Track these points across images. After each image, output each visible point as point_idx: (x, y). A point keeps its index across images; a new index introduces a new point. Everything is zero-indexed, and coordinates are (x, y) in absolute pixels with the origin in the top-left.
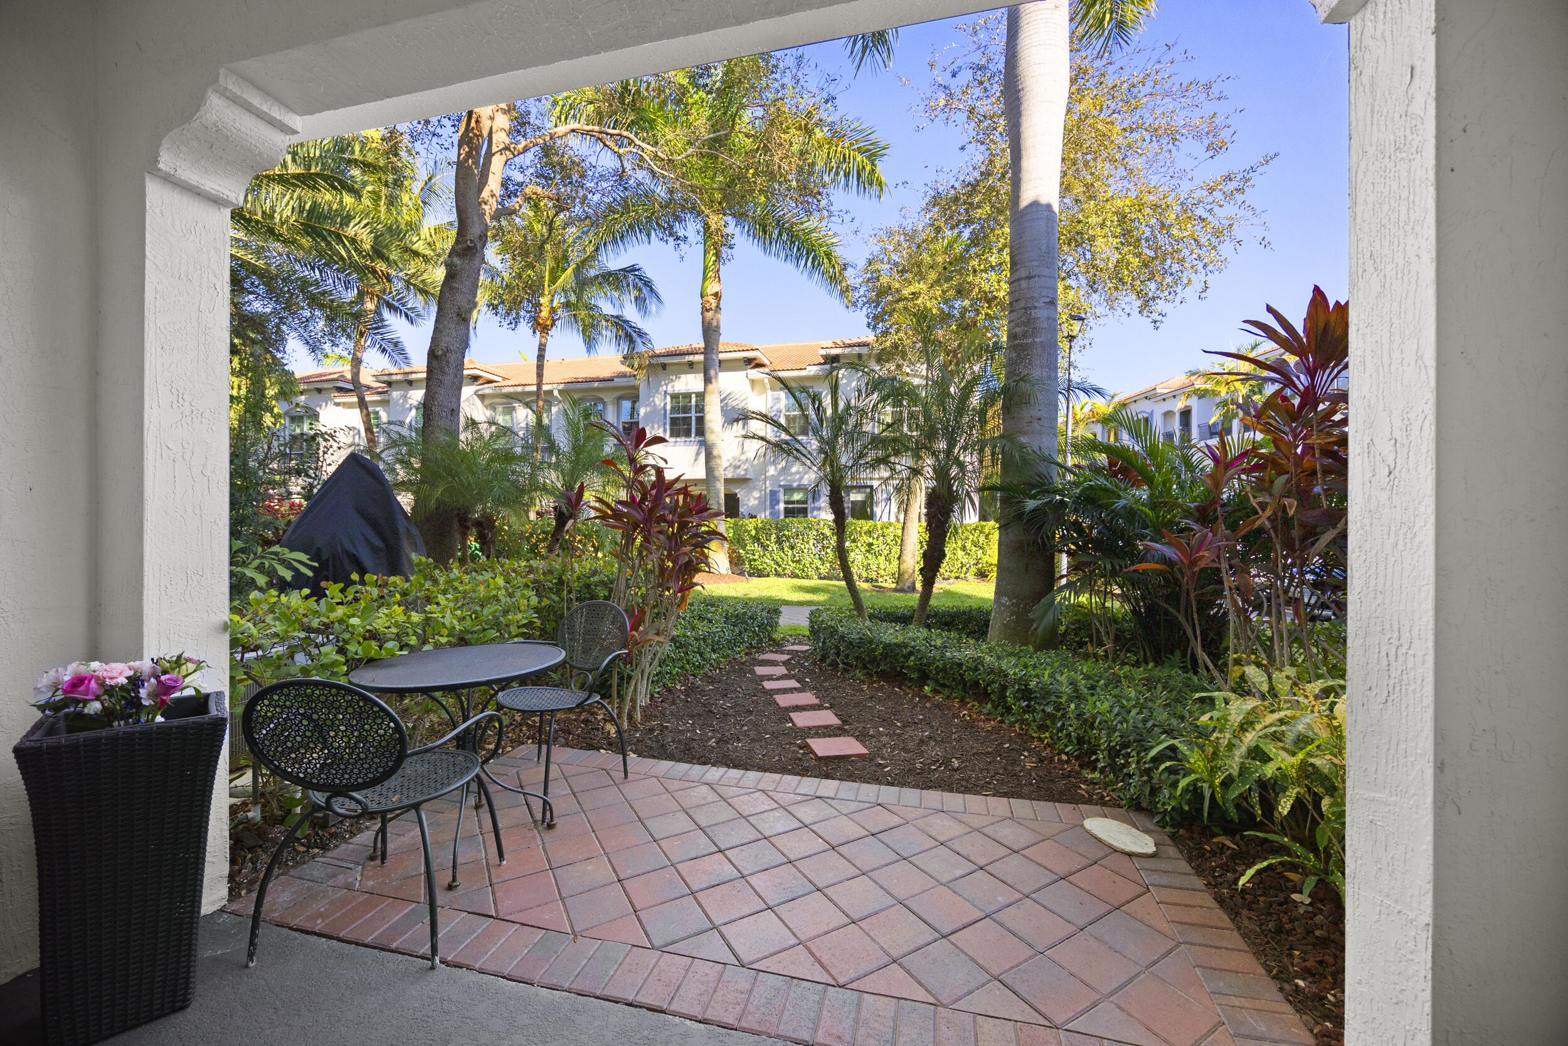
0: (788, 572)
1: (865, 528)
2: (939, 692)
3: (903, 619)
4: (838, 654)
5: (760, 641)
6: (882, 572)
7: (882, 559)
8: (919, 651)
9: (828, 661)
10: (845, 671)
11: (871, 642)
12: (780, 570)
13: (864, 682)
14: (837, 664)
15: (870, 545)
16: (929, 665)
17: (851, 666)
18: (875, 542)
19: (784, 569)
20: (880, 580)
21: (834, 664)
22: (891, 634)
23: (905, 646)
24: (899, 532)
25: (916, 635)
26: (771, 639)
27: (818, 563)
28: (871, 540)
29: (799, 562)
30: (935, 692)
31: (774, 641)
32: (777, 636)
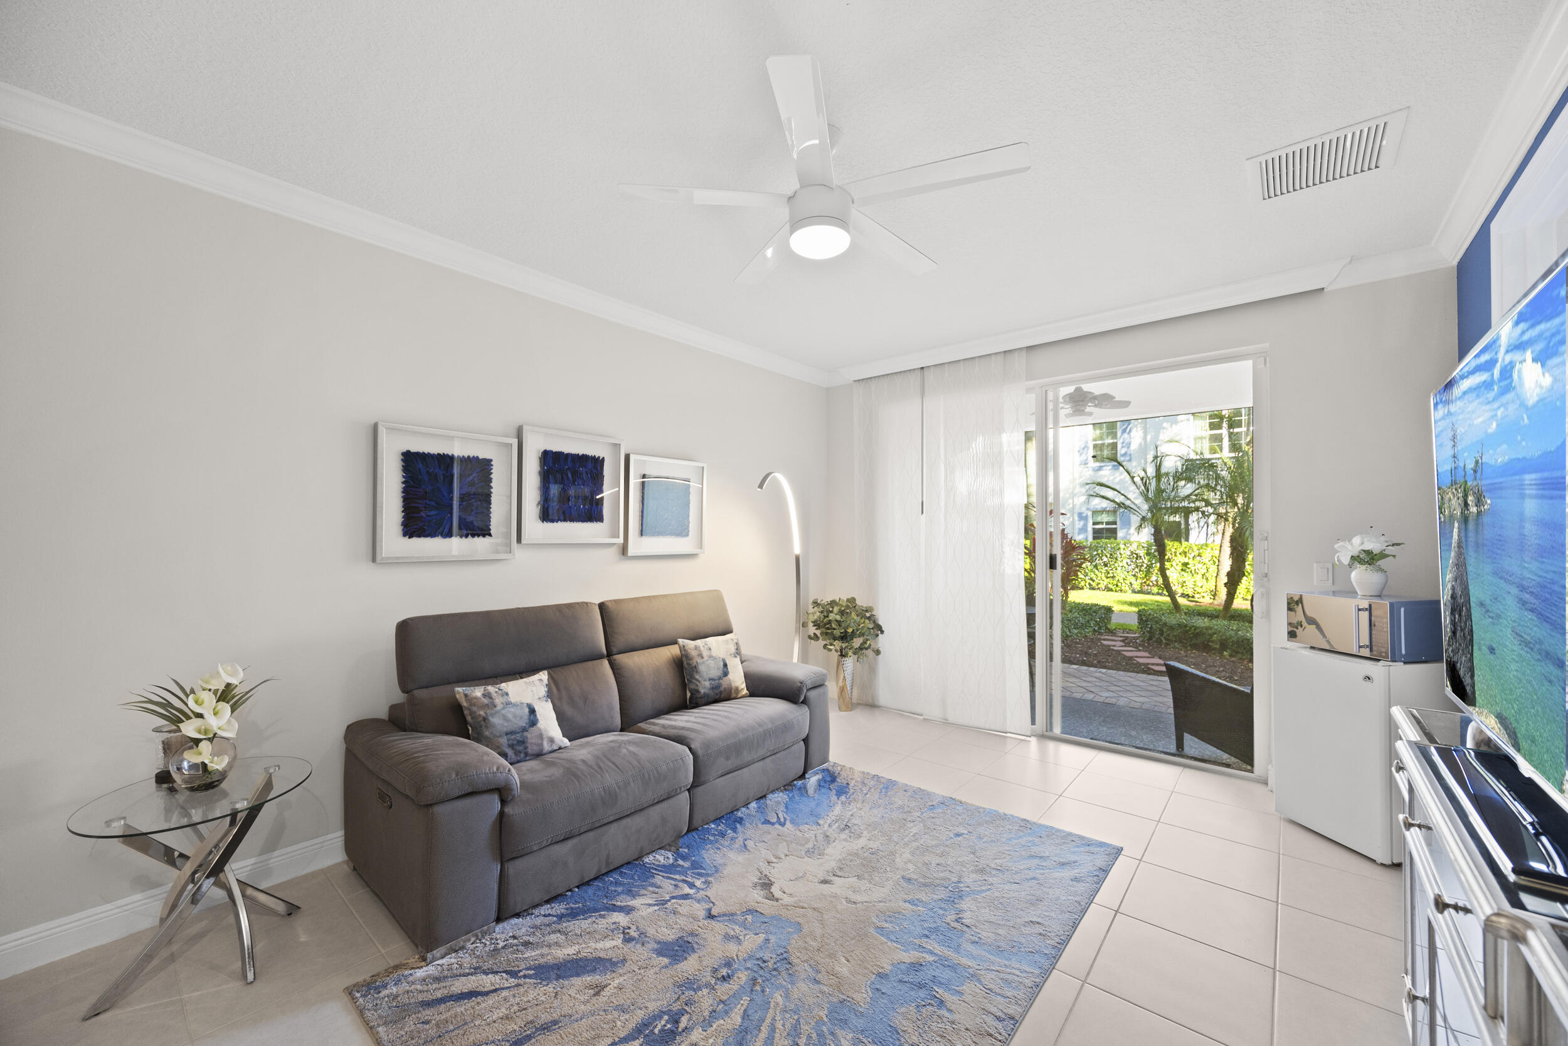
0: (1102, 586)
1: (1181, 550)
2: (1234, 656)
3: (1212, 615)
4: (1162, 634)
5: (1100, 628)
6: (1198, 589)
7: (1198, 577)
8: (1219, 631)
9: (1154, 639)
10: (1167, 644)
11: (1186, 626)
12: (1094, 584)
13: (1181, 650)
14: (1161, 641)
15: (1186, 564)
16: (1226, 640)
17: (1172, 641)
18: (1190, 562)
19: (1098, 584)
20: (1197, 596)
21: (1159, 642)
22: (1202, 623)
23: (1211, 628)
24: (1217, 553)
25: (1220, 624)
26: (1107, 628)
27: (1133, 579)
28: (1186, 560)
29: (1113, 577)
30: (1231, 656)
31: (1109, 629)
32: (1112, 626)
